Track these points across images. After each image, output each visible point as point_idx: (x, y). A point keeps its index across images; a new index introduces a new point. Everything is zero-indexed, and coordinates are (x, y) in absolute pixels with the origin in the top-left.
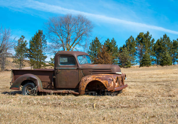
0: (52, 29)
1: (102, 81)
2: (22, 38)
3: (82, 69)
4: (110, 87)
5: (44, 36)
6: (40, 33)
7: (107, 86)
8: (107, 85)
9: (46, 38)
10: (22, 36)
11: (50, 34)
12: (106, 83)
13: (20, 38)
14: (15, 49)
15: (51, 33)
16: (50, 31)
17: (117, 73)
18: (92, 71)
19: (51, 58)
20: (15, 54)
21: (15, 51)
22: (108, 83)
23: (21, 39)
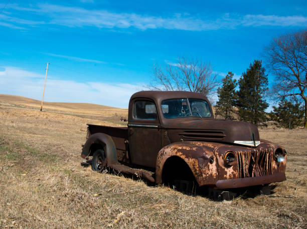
0: (278, 57)
1: (186, 160)
2: (229, 75)
3: (167, 129)
4: (204, 175)
5: (263, 70)
6: (257, 65)
7: (196, 174)
8: (196, 170)
9: (266, 73)
10: (229, 73)
11: (275, 65)
12: (193, 166)
13: (226, 75)
14: (218, 92)
15: (277, 64)
16: (275, 61)
17: (236, 142)
18: (185, 135)
19: (274, 107)
20: (218, 101)
21: (219, 96)
22: (199, 167)
23: (227, 77)
